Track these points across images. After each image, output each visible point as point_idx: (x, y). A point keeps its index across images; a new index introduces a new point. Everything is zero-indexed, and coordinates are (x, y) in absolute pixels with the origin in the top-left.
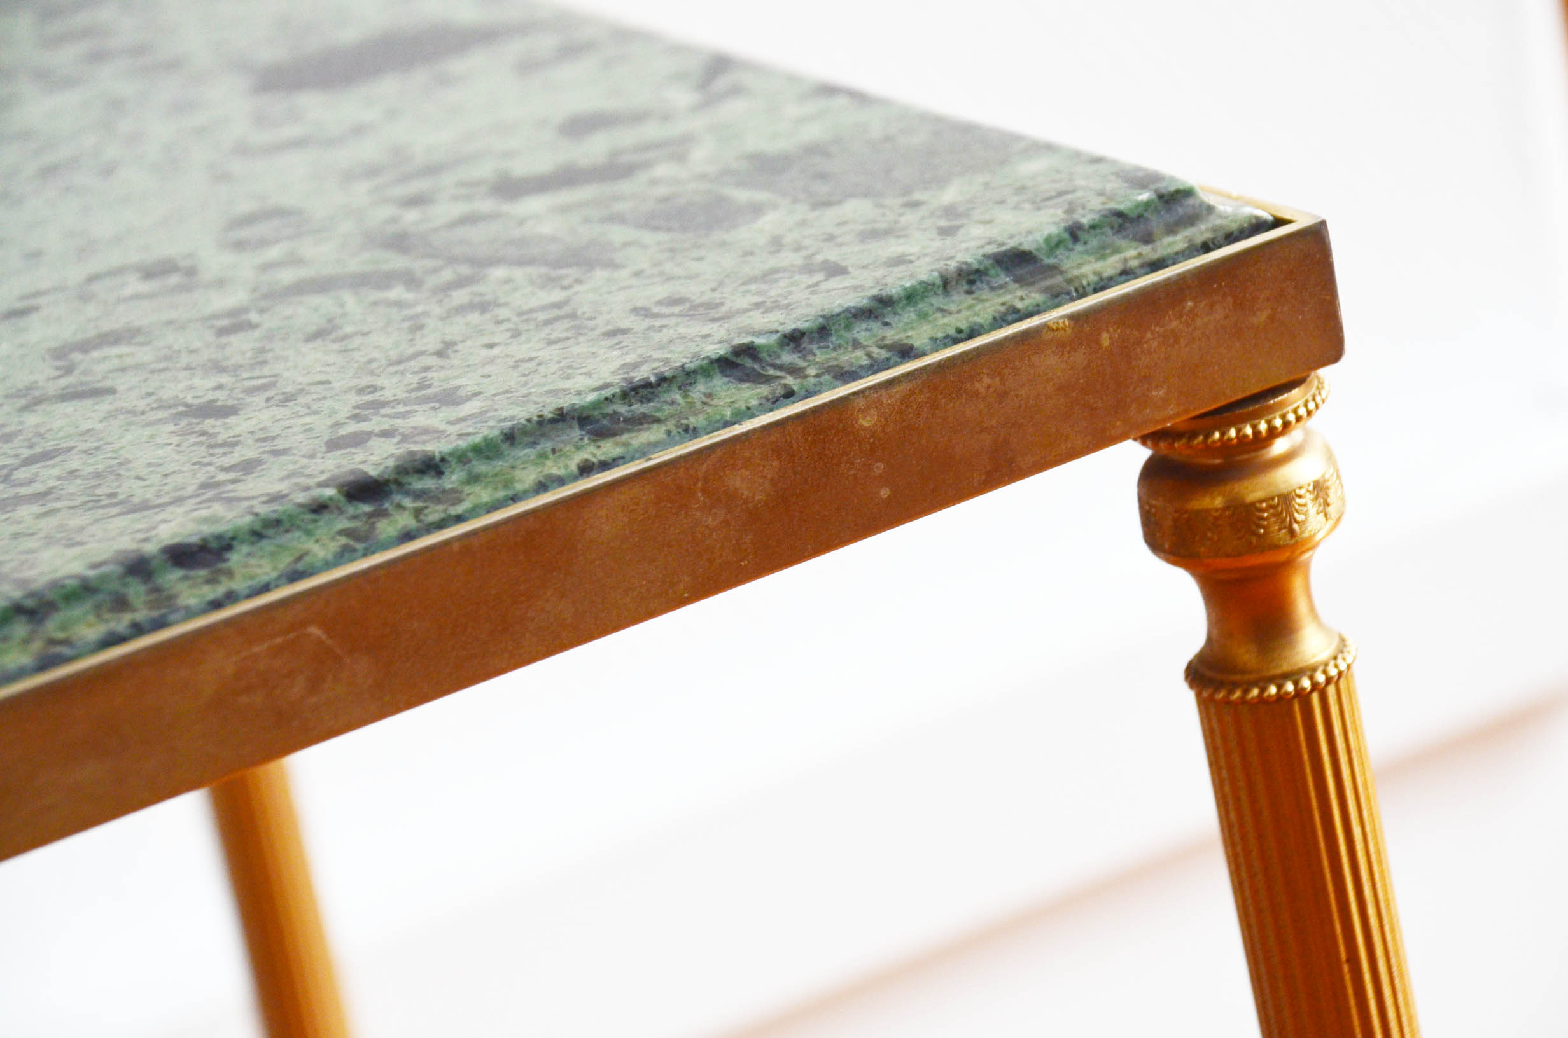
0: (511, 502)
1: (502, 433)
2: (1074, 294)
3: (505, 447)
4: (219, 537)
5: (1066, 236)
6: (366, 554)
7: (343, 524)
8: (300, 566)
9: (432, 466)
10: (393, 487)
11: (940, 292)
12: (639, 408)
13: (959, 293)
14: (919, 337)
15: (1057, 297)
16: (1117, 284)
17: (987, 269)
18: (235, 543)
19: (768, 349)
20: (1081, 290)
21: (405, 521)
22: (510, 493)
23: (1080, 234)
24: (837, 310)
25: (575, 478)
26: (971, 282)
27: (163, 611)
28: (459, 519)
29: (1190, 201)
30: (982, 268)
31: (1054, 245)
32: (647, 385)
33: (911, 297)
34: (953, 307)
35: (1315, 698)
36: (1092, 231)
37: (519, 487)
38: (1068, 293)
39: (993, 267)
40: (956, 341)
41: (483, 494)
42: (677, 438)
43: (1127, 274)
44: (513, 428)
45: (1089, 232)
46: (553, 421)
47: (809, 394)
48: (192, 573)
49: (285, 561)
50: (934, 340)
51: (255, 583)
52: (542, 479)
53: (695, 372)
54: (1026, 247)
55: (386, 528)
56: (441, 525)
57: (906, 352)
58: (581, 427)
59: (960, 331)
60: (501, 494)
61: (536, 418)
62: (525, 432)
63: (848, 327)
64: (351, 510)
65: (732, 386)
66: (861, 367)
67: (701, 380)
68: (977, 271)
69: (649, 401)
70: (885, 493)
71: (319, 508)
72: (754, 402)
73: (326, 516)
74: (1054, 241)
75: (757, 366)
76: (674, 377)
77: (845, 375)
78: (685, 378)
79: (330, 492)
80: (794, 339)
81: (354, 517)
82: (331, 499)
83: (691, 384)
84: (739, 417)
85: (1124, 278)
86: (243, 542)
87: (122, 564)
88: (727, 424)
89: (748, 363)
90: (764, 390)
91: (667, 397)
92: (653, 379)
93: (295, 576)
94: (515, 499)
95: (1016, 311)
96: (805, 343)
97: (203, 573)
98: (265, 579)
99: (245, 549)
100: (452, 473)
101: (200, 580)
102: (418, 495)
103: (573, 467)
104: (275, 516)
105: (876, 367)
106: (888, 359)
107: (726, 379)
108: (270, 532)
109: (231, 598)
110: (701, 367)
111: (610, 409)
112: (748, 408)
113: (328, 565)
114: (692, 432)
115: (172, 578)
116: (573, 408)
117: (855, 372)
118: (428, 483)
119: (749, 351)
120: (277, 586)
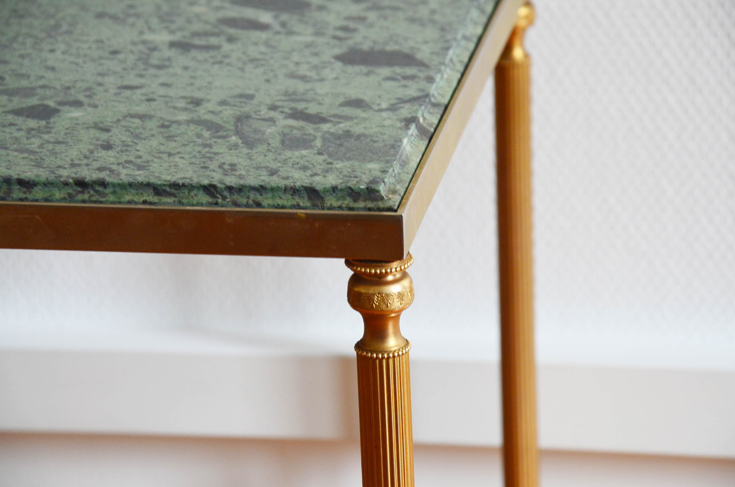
0: (118, 203)
1: (129, 183)
2: (320, 208)
3: (128, 187)
4: (34, 181)
5: (331, 190)
6: (69, 202)
7: (70, 191)
8: (49, 198)
9: (103, 184)
10: (90, 186)
11: (283, 191)
12: (173, 191)
13: (289, 194)
14: (265, 203)
15: (314, 206)
16: (336, 210)
17: (301, 190)
18: (38, 185)
19: (221, 189)
20: (323, 207)
21: (86, 196)
22: (119, 201)
23: (336, 191)
24: (248, 185)
25: (140, 204)
26: (294, 192)
27: (6, 196)
28: (101, 202)
29: (377, 194)
30: (299, 189)
31: (326, 191)
32: (178, 185)
33: (272, 189)
34: (284, 197)
35: (377, 361)
36: (340, 191)
37: (122, 200)
38: (318, 207)
39: (303, 190)
40: (276, 208)
41: (112, 198)
42: (177, 204)
43: (340, 208)
44: (132, 183)
45: (339, 191)
46: (145, 185)
47: (223, 206)
48: (22, 188)
49: (47, 195)
50: (269, 205)
51: (34, 198)
52: (130, 201)
53: (195, 187)
54: (317, 188)
55: (80, 197)
56: (95, 202)
57: (259, 205)
58: (153, 190)
59: (278, 205)
60: (116, 200)
61: (140, 182)
62: (135, 185)
63: (249, 192)
64: (75, 188)
65: (204, 195)
66: (243, 204)
67: (196, 190)
68: (298, 190)
69: (177, 190)
70: (232, 244)
71: (66, 184)
72: (204, 202)
73: (67, 187)
74: (326, 190)
75: (215, 192)
76: (187, 186)
77: (236, 204)
78: (191, 187)
79: (71, 181)
80: (230, 189)
81: (75, 190)
82: (70, 183)
83: (192, 190)
84: (198, 204)
85: (339, 209)
86: (40, 185)
87: (3, 179)
88: (193, 205)
89: (213, 190)
90: (210, 200)
91: (183, 191)
92: (181, 184)
93: (46, 200)
94: (120, 203)
95: (299, 205)
96: (233, 191)
97: (25, 190)
98: (38, 198)
99: (40, 187)
100: (109, 189)
101: (22, 191)
102: (97, 192)
103: (141, 200)
104: (52, 182)
105: (247, 205)
106: (252, 205)
107: (203, 193)
108: (49, 186)
109: (26, 199)
110: (197, 186)
111: (164, 188)
112: (202, 203)
113: (57, 201)
114: (182, 204)
115: (16, 188)
116: (153, 184)
117: (240, 205)
118: (100, 189)
119: (214, 187)
120: (41, 201)
